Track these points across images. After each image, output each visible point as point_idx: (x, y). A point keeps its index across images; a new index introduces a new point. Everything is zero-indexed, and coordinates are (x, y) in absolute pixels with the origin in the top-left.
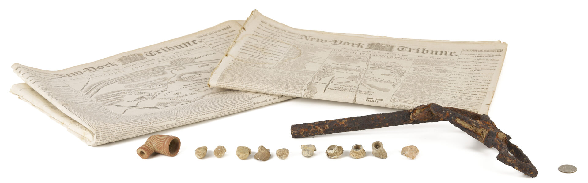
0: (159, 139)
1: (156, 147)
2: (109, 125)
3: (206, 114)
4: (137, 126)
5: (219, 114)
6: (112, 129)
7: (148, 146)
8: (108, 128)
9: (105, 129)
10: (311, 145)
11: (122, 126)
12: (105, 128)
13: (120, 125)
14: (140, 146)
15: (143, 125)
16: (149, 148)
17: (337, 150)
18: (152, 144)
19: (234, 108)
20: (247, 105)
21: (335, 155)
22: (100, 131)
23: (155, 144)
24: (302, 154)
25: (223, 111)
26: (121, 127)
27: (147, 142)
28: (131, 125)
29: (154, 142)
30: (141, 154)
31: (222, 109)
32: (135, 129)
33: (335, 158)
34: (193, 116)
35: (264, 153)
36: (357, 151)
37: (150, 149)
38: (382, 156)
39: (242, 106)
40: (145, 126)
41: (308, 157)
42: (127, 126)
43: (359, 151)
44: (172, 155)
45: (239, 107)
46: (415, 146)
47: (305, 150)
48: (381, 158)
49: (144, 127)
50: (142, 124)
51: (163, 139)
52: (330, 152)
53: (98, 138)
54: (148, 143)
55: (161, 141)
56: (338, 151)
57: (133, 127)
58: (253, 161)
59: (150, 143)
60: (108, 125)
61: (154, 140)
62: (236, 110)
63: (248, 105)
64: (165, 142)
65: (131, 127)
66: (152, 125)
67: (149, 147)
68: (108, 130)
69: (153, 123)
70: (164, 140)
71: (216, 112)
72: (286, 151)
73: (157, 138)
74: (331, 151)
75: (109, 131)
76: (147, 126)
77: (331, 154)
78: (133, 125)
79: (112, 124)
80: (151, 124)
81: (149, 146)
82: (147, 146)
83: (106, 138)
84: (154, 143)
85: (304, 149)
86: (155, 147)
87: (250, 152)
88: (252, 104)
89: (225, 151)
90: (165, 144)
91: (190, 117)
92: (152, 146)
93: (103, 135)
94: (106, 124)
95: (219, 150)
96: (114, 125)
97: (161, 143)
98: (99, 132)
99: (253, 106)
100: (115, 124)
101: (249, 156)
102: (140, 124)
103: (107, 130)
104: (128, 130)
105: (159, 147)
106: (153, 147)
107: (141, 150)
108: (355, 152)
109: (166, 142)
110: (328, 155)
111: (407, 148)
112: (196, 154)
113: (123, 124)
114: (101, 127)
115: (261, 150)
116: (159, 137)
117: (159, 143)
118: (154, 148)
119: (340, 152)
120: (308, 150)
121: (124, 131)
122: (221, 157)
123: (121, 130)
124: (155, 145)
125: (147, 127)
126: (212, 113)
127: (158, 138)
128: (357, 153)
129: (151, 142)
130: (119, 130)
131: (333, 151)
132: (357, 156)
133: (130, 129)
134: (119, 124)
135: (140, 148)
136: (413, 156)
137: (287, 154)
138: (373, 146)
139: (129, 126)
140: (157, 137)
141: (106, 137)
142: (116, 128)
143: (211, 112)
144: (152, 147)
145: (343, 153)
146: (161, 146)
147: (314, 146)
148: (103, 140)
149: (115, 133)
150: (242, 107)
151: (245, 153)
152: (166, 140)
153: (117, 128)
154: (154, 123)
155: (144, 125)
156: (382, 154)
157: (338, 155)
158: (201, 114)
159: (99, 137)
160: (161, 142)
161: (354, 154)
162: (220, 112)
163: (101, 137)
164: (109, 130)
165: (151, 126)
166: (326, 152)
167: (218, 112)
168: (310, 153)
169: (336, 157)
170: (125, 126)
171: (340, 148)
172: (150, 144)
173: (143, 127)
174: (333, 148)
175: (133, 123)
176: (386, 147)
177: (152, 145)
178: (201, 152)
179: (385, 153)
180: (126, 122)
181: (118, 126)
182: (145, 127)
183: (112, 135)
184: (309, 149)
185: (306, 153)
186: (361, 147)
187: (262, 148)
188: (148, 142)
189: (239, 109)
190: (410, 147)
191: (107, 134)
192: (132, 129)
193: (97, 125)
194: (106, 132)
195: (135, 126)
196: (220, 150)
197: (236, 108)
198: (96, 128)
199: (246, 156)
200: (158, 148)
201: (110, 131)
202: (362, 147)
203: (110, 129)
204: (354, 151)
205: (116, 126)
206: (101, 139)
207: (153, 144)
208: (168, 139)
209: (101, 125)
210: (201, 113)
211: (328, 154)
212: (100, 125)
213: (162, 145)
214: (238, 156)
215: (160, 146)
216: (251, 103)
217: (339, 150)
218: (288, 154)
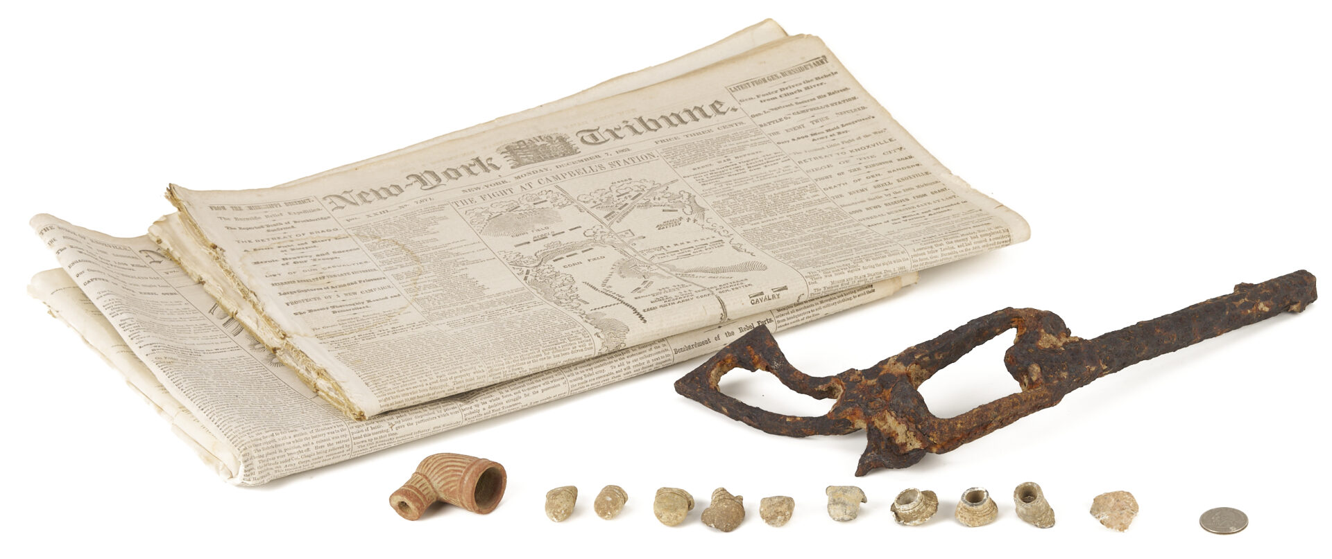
0: (448, 469)
1: (442, 490)
2: (281, 436)
3: (543, 391)
4: (355, 435)
5: (577, 387)
6: (287, 446)
7: (420, 487)
8: (276, 446)
9: (268, 448)
10: (852, 487)
11: (313, 437)
12: (269, 445)
13: (309, 435)
14: (397, 488)
15: (370, 431)
16: (421, 494)
17: (922, 504)
18: (429, 481)
19: (618, 369)
20: (653, 357)
21: (916, 519)
22: (256, 455)
23: (437, 481)
24: (829, 512)
25: (588, 379)
26: (311, 440)
27: (416, 473)
28: (339, 434)
29: (437, 476)
30: (402, 508)
31: (586, 373)
32: (349, 443)
33: (916, 525)
34: (507, 399)
35: (727, 510)
36: (974, 508)
37: (424, 497)
38: (1040, 521)
39: (641, 362)
40: (377, 433)
41: (843, 520)
42: (327, 436)
43: (980, 507)
44: (484, 511)
45: (631, 365)
46: (1128, 493)
47: (837, 504)
48: (1037, 526)
49: (372, 437)
50: (370, 429)
51: (460, 469)
52: (904, 509)
53: (248, 473)
54: (421, 477)
55: (455, 473)
56: (924, 507)
57: (344, 439)
58: (697, 530)
59: (426, 478)
60: (276, 437)
61: (436, 471)
62: (624, 372)
63: (656, 356)
64: (463, 478)
65: (338, 440)
66: (395, 431)
67: (421, 490)
68: (277, 449)
69: (397, 425)
70: (461, 472)
71: (570, 384)
72: (785, 506)
73: (444, 465)
74: (905, 507)
75: (278, 454)
76: (383, 434)
77: (905, 514)
78: (343, 433)
79: (288, 435)
80: (394, 427)
81: (423, 488)
82: (418, 486)
83: (271, 472)
84: (436, 479)
85: (834, 500)
86: (437, 489)
87: (690, 504)
88: (667, 353)
89: (625, 500)
90: (465, 482)
91: (499, 401)
92: (430, 487)
93: (262, 464)
94: (270, 433)
95: (607, 501)
96: (292, 436)
97: (454, 478)
98: (251, 459)
99: (671, 358)
100: (297, 433)
101: (688, 515)
102: (362, 431)
103: (273, 450)
104: (331, 447)
105: (448, 489)
106: (433, 488)
107: (400, 498)
108: (968, 511)
109: (467, 478)
110: (898, 517)
111: (1106, 497)
112: (546, 509)
113: (317, 430)
114: (259, 442)
115: (720, 500)
116: (449, 464)
117: (448, 480)
118: (435, 492)
119: (930, 509)
120: (844, 504)
121: (319, 450)
122: (613, 516)
123: (312, 447)
124: (439, 483)
125: (381, 437)
126: (559, 385)
127: (446, 464)
128: (974, 513)
129: (427, 476)
130: (306, 448)
131: (910, 506)
132: (974, 521)
133: (336, 446)
134: (306, 433)
135: (398, 492)
136: (1121, 524)
137: (788, 513)
138: (1017, 495)
139: (334, 435)
140: (442, 463)
141: (271, 469)
142: (297, 444)
143: (557, 383)
144: (432, 490)
145: (936, 510)
146: (454, 487)
147: (861, 492)
148: (262, 477)
149: (295, 456)
150: (640, 364)
151: (676, 510)
152: (466, 472)
153: (301, 444)
154: (402, 424)
155: (374, 431)
156: (1041, 516)
157: (923, 517)
158: (527, 392)
159: (252, 471)
160: (453, 476)
161: (966, 515)
162: (580, 381)
163: (257, 471)
164: (280, 451)
165: (392, 432)
166: (893, 509)
167: (574, 383)
168: (848, 512)
169: (917, 522)
170: (322, 438)
171: (929, 496)
172: (424, 481)
173: (370, 438)
174: (911, 497)
175: (345, 427)
176: (1050, 494)
177: (431, 484)
178: (559, 507)
179: (1049, 513)
180: (326, 426)
181: (303, 437)
182: (376, 436)
183: (288, 464)
184: (847, 502)
185: (838, 510)
186: (985, 497)
187: (722, 495)
188: (421, 474)
189: (632, 370)
190: (1115, 494)
191: (272, 462)
192: (341, 445)
193: (246, 439)
194: (270, 457)
195: (348, 437)
196: (610, 499)
197: (623, 367)
198: (243, 447)
199: (680, 518)
200: (445, 491)
201: (281, 454)
202: (988, 495)
203: (282, 448)
204: (968, 506)
205: (297, 438)
206: (257, 475)
207: (432, 481)
208: (472, 470)
209: (259, 437)
210: (528, 389)
211: (896, 514)
212: (256, 437)
213: (456, 485)
214: (659, 516)
215: (451, 487)
216: (666, 350)
217: (925, 504)
218: (791, 514)
